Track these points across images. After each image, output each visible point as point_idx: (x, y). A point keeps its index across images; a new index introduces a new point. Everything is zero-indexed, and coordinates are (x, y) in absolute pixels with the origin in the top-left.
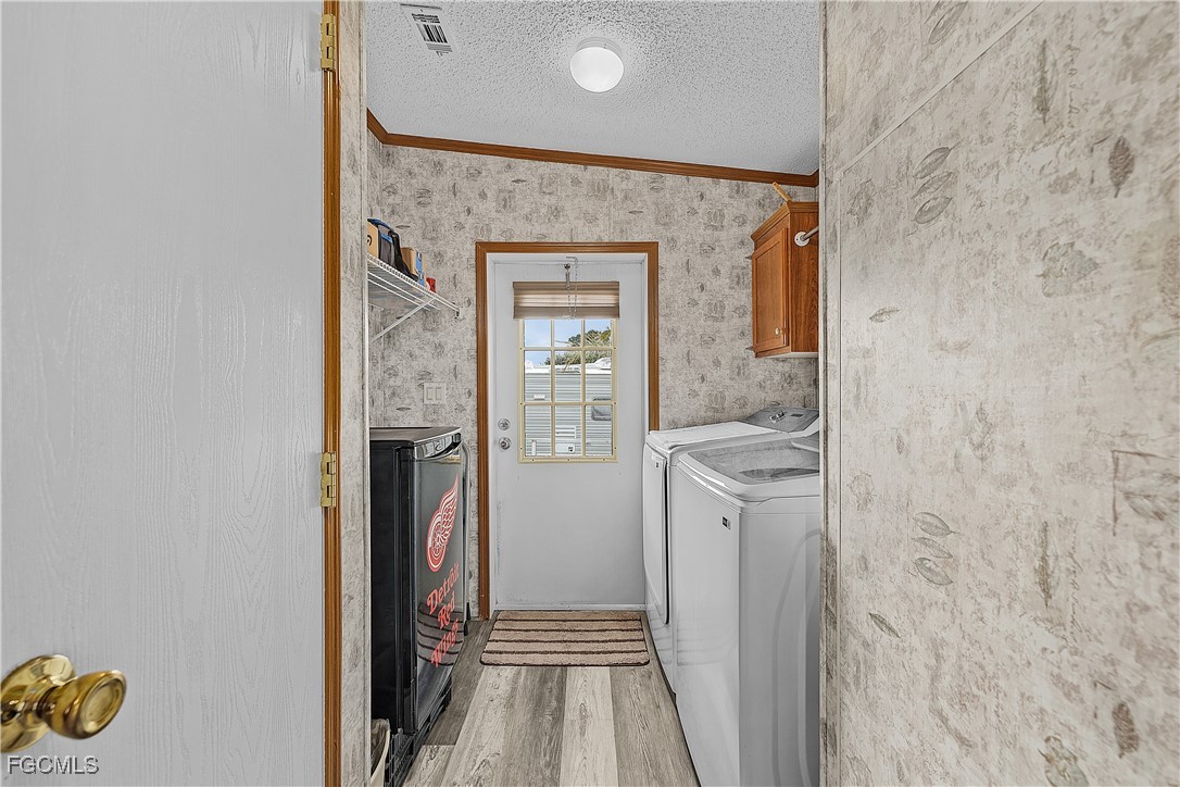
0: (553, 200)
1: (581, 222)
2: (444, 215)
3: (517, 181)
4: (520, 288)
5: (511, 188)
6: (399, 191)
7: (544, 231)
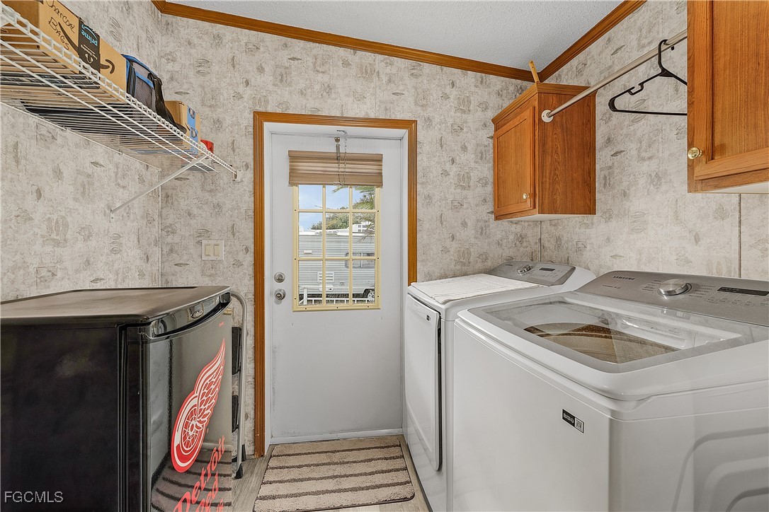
0: (326, 78)
1: (351, 99)
2: (223, 85)
3: (293, 59)
4: (294, 157)
5: (287, 65)
6: (178, 59)
7: (317, 105)
